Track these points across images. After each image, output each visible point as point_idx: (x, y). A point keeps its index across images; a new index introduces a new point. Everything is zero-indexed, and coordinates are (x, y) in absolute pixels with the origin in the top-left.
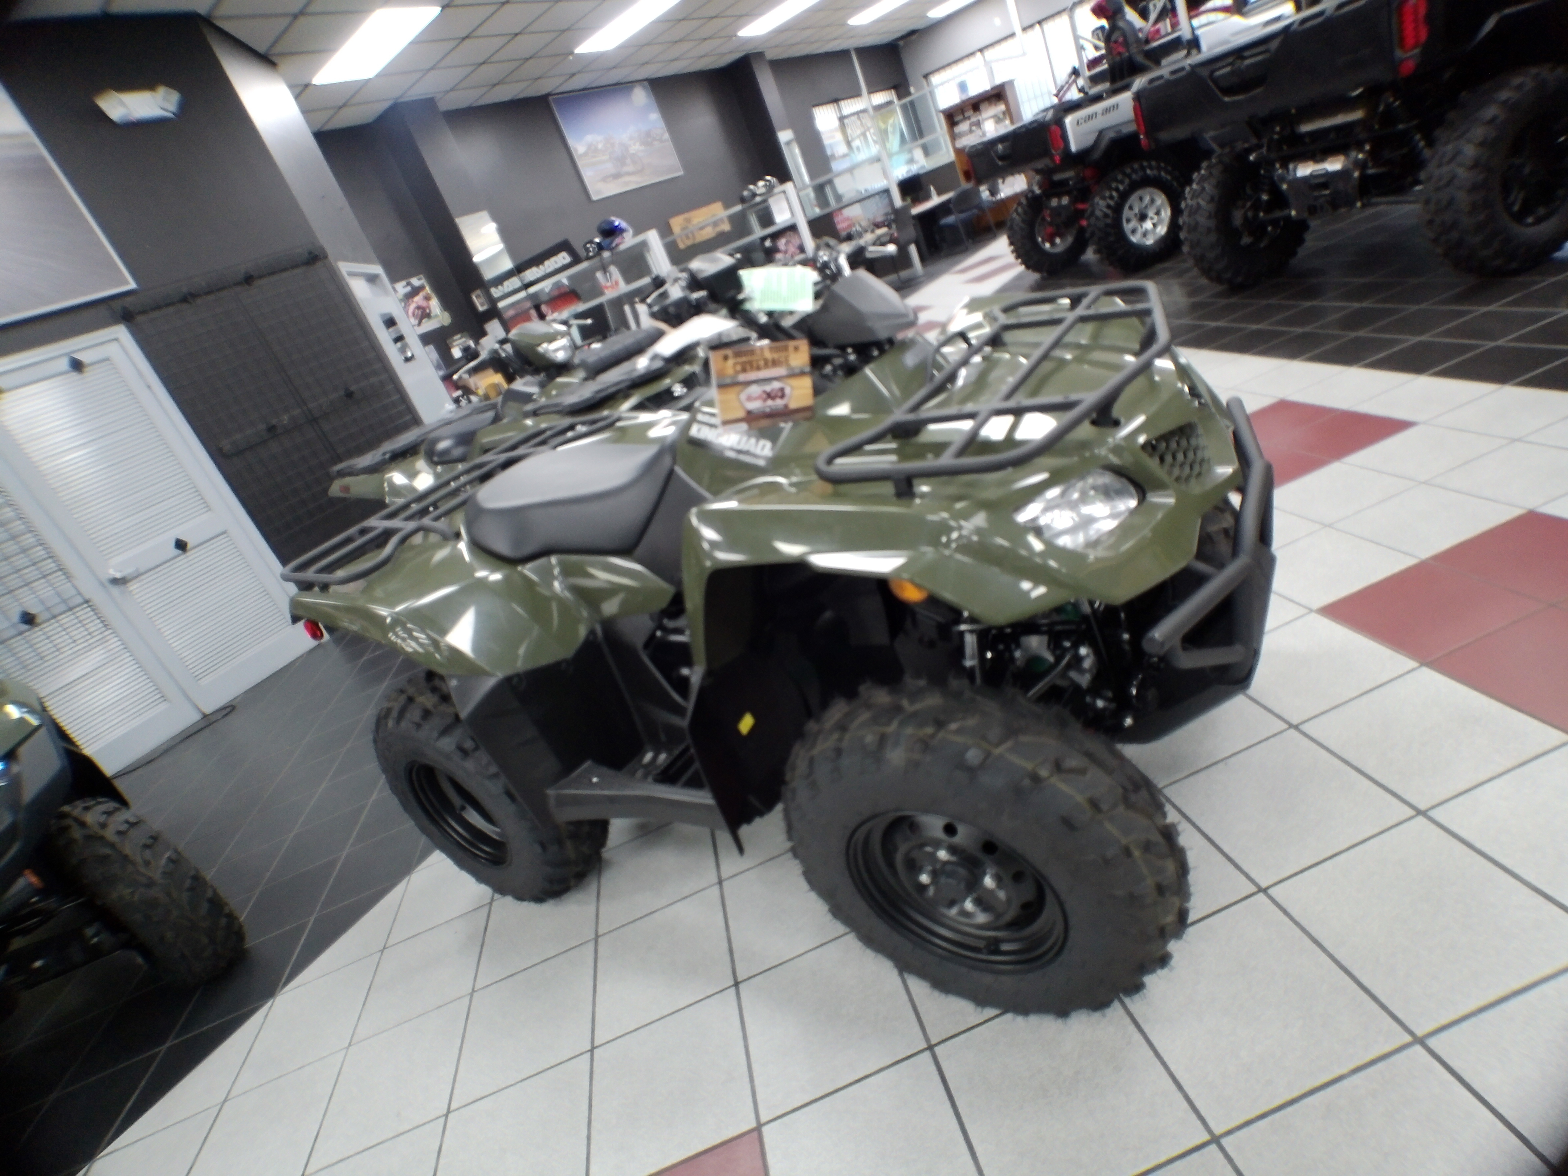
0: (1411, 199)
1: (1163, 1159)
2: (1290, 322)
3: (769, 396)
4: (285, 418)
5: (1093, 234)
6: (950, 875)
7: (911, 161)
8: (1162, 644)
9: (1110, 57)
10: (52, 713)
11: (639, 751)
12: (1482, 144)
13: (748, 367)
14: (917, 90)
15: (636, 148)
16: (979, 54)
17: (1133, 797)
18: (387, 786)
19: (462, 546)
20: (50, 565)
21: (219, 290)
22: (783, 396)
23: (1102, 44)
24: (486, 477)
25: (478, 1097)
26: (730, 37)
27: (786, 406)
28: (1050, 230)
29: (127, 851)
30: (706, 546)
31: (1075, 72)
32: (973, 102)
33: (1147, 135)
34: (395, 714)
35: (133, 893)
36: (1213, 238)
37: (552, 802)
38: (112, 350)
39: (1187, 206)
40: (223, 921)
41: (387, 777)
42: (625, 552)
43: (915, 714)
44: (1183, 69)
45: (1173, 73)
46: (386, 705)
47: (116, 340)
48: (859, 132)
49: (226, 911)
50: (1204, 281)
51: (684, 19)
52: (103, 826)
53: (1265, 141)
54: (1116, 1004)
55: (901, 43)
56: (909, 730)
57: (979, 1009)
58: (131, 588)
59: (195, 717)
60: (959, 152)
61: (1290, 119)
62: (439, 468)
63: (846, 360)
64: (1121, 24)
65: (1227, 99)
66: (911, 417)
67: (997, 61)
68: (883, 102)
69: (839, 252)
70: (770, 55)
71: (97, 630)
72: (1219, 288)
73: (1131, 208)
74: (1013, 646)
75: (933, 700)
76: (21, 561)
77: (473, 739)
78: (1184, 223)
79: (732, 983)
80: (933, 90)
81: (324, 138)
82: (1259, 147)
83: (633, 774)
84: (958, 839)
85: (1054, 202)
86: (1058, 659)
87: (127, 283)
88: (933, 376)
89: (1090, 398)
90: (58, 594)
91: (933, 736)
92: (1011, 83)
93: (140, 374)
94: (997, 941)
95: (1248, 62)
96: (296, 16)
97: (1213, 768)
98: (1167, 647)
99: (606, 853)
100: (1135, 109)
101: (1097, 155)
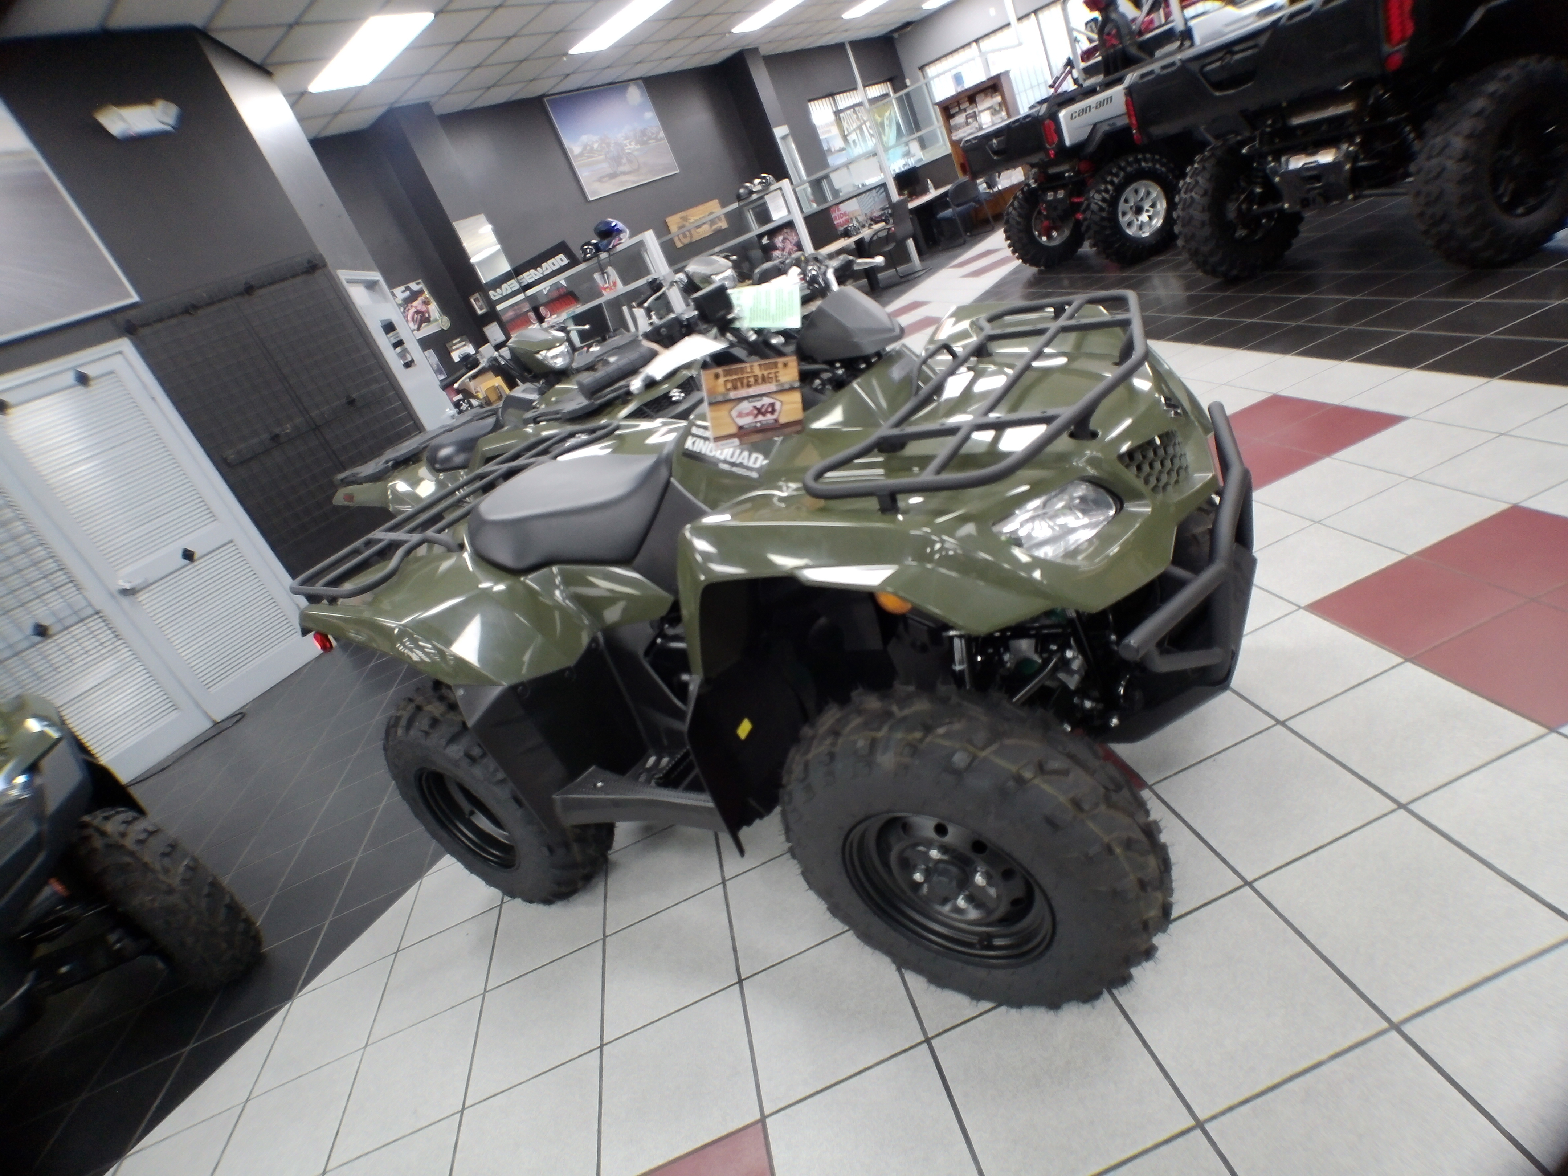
0: (1403, 190)
1: (1150, 1144)
2: (1282, 315)
3: (759, 411)
4: (288, 428)
5: (1088, 228)
6: (944, 873)
7: (908, 154)
8: (1138, 650)
9: (1103, 49)
10: (71, 726)
11: (642, 756)
12: (1469, 136)
13: (739, 384)
14: (913, 83)
15: (631, 147)
16: (974, 44)
17: (1115, 797)
18: (397, 792)
19: (466, 555)
20: (60, 578)
21: (220, 301)
22: (773, 412)
23: (1095, 36)
24: (489, 488)
25: (492, 1095)
26: (723, 34)
27: (776, 420)
28: (1046, 223)
29: (147, 859)
30: (699, 558)
31: (1070, 63)
32: (969, 93)
33: (1139, 129)
34: (403, 722)
35: (153, 900)
36: (1207, 231)
37: (558, 808)
38: (116, 363)
39: (1181, 199)
40: (241, 926)
41: (397, 783)
42: (625, 561)
43: (904, 719)
44: (1173, 64)
45: (1164, 68)
46: (392, 712)
47: (120, 353)
48: (855, 126)
49: (243, 916)
50: (1200, 274)
51: (676, 18)
52: (123, 835)
53: (1257, 133)
54: (1106, 995)
55: (896, 35)
56: (899, 735)
57: (974, 1002)
58: (140, 599)
59: (208, 725)
60: (955, 144)
61: (1280, 113)
62: (442, 476)
63: (835, 374)
64: (1114, 16)
65: (1217, 94)
66: (896, 431)
67: (993, 51)
68: (879, 95)
69: (827, 267)
70: (765, 50)
71: (108, 641)
72: (1213, 281)
73: (1126, 201)
74: (1002, 650)
75: (921, 706)
76: (32, 574)
77: (479, 746)
78: (1178, 217)
79: (737, 980)
80: (929, 82)
81: (320, 144)
82: (1251, 139)
83: (636, 778)
84: (947, 839)
85: (1050, 196)
86: (1046, 662)
87: (129, 296)
88: (919, 388)
89: (1066, 412)
90: (70, 606)
91: (921, 740)
92: (1007, 73)
93: (145, 386)
94: (990, 937)
95: (1237, 57)
96: (291, 26)
97: (1203, 763)
98: (1142, 653)
99: (612, 856)
100: (1127, 103)
101: (1091, 149)
